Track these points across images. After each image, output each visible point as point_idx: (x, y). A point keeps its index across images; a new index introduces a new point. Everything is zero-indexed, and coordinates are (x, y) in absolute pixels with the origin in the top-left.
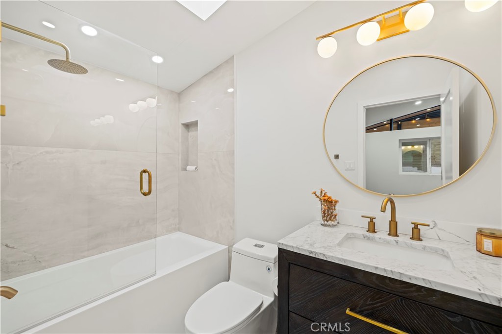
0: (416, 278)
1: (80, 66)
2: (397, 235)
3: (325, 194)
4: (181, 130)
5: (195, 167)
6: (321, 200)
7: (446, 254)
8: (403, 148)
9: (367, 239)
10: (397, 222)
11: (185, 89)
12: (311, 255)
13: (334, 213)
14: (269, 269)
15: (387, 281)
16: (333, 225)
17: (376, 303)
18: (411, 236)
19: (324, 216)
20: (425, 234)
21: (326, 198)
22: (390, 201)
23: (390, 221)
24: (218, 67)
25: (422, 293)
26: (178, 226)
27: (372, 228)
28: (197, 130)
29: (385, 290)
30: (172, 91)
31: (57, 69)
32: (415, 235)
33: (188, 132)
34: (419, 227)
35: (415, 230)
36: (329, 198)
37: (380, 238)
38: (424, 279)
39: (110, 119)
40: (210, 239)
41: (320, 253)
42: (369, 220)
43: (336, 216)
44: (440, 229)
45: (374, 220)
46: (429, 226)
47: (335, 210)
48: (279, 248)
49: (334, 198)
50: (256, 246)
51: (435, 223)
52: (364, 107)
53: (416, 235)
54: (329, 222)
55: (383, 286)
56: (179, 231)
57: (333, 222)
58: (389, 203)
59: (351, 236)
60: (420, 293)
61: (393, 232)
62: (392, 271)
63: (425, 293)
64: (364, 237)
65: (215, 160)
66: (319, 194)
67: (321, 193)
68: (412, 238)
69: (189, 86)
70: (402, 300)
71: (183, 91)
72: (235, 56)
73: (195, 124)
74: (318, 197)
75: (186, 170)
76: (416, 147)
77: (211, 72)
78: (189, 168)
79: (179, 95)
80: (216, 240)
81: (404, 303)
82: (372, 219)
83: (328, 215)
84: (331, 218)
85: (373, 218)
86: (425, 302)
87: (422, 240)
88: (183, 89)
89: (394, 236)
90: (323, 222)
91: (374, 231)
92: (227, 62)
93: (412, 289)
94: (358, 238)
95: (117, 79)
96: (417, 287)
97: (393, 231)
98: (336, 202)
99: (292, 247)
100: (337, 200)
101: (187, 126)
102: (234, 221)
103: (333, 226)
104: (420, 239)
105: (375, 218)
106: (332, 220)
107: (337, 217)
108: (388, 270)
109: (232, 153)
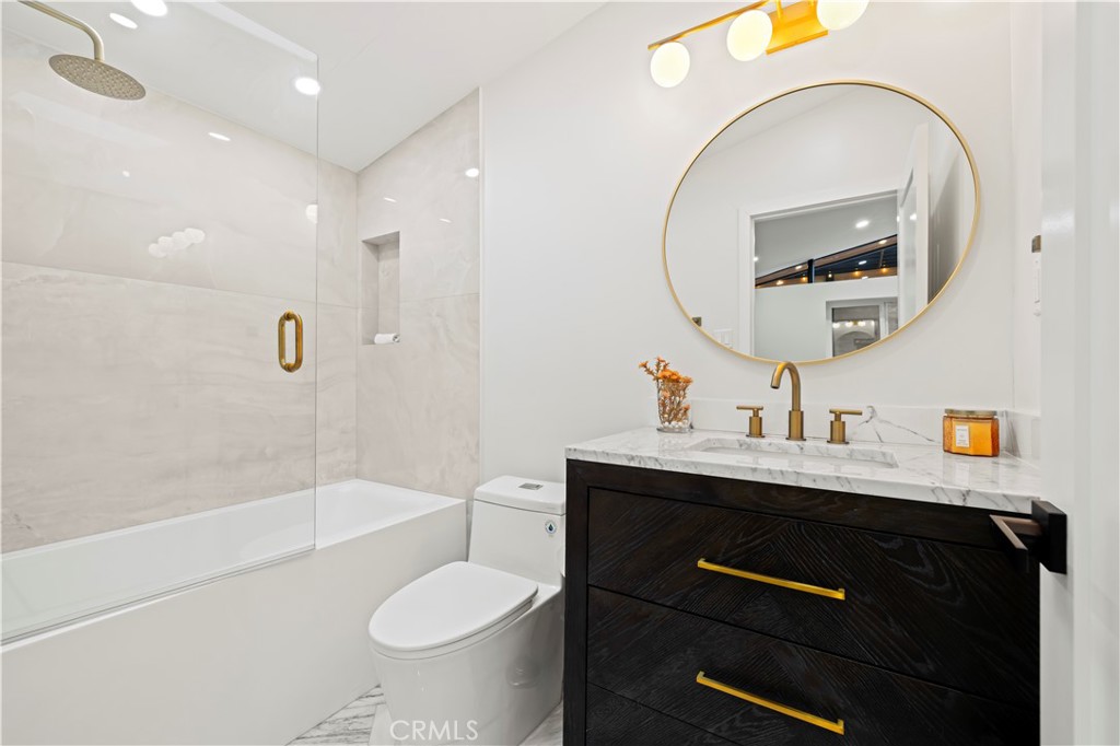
0: (825, 478)
1: (126, 76)
2: (802, 438)
3: (665, 367)
4: (362, 253)
5: (392, 335)
6: (657, 379)
7: (889, 460)
8: (836, 326)
9: (747, 449)
10: (802, 413)
11: (372, 164)
12: (632, 464)
13: (683, 405)
14: (551, 529)
15: (774, 493)
16: (680, 428)
17: (754, 539)
18: (829, 437)
19: (664, 413)
20: (854, 433)
21: (667, 374)
22: (790, 370)
23: (790, 412)
24: (443, 114)
25: (834, 506)
26: (355, 466)
27: (756, 429)
28: (398, 256)
29: (769, 511)
30: (342, 168)
31: (73, 81)
32: (836, 436)
33: (378, 259)
34: (844, 418)
35: (836, 424)
36: (673, 374)
37: (770, 444)
38: (838, 478)
39: (196, 235)
40: (427, 489)
41: (650, 458)
42: (751, 413)
43: (686, 409)
44: (881, 421)
45: (761, 413)
46: (861, 414)
47: (684, 397)
48: (568, 460)
49: (683, 374)
50: (525, 486)
51: (874, 411)
52: (752, 217)
53: (838, 435)
54: (673, 423)
55: (766, 504)
56: (357, 477)
57: (680, 423)
58: (787, 371)
59: (716, 445)
60: (830, 506)
61: (795, 431)
62: (782, 472)
63: (840, 503)
64: (741, 445)
65: (438, 316)
66: (652, 366)
67: (658, 365)
68: (831, 441)
69: (381, 158)
70: (799, 525)
71: (366, 168)
72: (481, 89)
73: (393, 241)
74: (651, 373)
75: (373, 343)
76: (862, 324)
77: (429, 125)
78: (380, 338)
79: (357, 177)
80: (442, 490)
81: (803, 532)
82: (756, 411)
83: (671, 410)
84: (675, 416)
85: (758, 409)
86: (841, 522)
87: (847, 443)
88: (367, 164)
89: (797, 439)
90: (661, 426)
91: (761, 435)
92: (463, 102)
93: (818, 501)
94: (729, 448)
95: (211, 134)
96: (827, 494)
97: (797, 431)
98: (688, 382)
99: (595, 452)
100: (689, 376)
101: (376, 246)
102: (478, 445)
103: (681, 431)
104: (844, 441)
105: (762, 409)
106: (680, 420)
107: (689, 412)
108: (776, 471)
109: (475, 298)
